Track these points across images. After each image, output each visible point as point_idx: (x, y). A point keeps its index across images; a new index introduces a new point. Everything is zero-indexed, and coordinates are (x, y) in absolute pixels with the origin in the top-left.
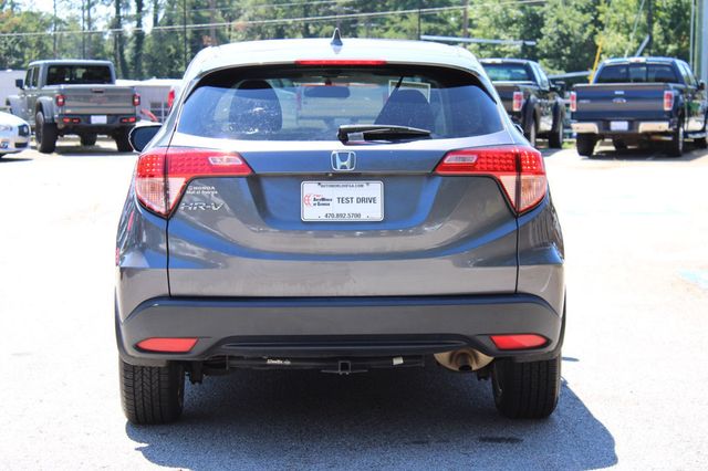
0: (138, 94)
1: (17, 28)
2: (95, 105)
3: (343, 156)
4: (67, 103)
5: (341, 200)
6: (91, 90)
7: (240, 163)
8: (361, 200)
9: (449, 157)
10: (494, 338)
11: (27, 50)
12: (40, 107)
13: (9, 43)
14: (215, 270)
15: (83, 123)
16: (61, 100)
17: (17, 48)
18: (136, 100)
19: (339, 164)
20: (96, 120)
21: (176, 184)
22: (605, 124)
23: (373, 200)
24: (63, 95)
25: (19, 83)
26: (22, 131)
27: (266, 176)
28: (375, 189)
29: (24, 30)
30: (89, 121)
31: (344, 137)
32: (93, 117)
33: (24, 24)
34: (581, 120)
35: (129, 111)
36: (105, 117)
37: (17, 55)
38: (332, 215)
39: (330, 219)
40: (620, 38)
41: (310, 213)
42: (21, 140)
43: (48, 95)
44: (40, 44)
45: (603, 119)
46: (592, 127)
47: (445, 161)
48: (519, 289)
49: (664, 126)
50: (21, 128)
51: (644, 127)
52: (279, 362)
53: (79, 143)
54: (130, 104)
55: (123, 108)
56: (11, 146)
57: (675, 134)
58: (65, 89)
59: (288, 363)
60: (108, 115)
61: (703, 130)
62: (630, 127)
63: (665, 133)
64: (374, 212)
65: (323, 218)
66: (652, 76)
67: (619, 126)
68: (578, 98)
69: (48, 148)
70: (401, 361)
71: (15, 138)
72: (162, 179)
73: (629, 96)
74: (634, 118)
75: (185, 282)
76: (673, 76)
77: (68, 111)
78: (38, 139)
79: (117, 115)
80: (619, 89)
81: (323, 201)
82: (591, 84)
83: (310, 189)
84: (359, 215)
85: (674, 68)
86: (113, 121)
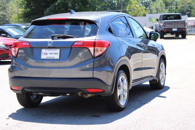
0: (186, 22)
2: (174, 25)
3: (50, 42)
4: (166, 25)
5: (50, 54)
6: (172, 21)
7: (29, 44)
8: (55, 54)
9: (75, 43)
10: (86, 89)
11: (192, 10)
12: (160, 26)
13: (187, 8)
15: (170, 30)
16: (164, 24)
17: (189, 9)
18: (185, 24)
19: (49, 44)
20: (174, 30)
23: (57, 54)
25: (157, 20)
27: (34, 48)
28: (58, 51)
30: (172, 30)
31: (53, 38)
32: (173, 29)
33: (191, 3)
35: (183, 27)
36: (176, 29)
37: (189, 11)
38: (48, 57)
39: (47, 58)
41: (43, 57)
43: (162, 23)
47: (74, 44)
48: (94, 77)
52: (41, 93)
53: (175, 36)
54: (184, 25)
55: (181, 26)
58: (166, 22)
59: (43, 94)
60: (177, 28)
64: (57, 57)
65: (46, 58)
70: (69, 95)
77: (166, 27)
79: (180, 28)
81: (46, 54)
83: (43, 51)
84: (54, 57)
86: (179, 30)
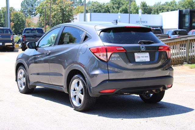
5: (142, 57)
7: (123, 49)
8: (146, 57)
14: (119, 73)
21: (109, 54)
23: (147, 57)
28: (148, 54)
39: (141, 61)
41: (137, 60)
49: (11, 44)
51: (6, 44)
62: (3, 44)
63: (11, 46)
64: (148, 59)
65: (139, 61)
72: (106, 53)
73: (2, 37)
74: (4, 42)
75: (113, 76)
81: (139, 57)
83: (136, 55)
84: (145, 60)
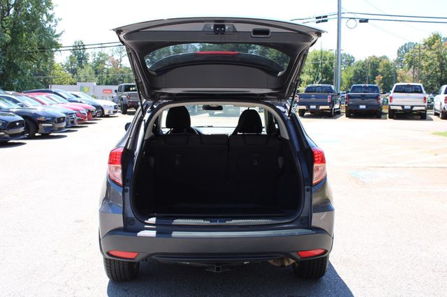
1: (122, 72)
4: (131, 98)
12: (122, 99)
16: (129, 97)
22: (308, 106)
24: (129, 95)
25: (116, 91)
26: (115, 107)
29: (124, 73)
34: (300, 105)
40: (308, 77)
42: (115, 110)
43: (124, 95)
44: (129, 77)
45: (308, 105)
46: (304, 107)
49: (328, 107)
50: (115, 106)
51: (321, 107)
56: (112, 112)
57: (331, 110)
58: (130, 93)
61: (339, 108)
62: (317, 107)
63: (328, 110)
66: (323, 90)
67: (313, 107)
68: (299, 98)
69: (124, 112)
71: (113, 109)
73: (316, 97)
74: (318, 104)
76: (330, 91)
77: (131, 101)
78: (121, 109)
80: (313, 95)
82: (303, 93)
85: (330, 87)
